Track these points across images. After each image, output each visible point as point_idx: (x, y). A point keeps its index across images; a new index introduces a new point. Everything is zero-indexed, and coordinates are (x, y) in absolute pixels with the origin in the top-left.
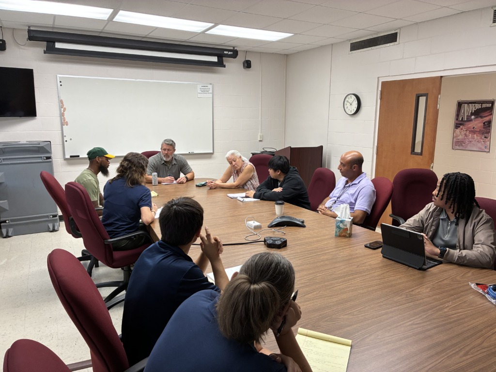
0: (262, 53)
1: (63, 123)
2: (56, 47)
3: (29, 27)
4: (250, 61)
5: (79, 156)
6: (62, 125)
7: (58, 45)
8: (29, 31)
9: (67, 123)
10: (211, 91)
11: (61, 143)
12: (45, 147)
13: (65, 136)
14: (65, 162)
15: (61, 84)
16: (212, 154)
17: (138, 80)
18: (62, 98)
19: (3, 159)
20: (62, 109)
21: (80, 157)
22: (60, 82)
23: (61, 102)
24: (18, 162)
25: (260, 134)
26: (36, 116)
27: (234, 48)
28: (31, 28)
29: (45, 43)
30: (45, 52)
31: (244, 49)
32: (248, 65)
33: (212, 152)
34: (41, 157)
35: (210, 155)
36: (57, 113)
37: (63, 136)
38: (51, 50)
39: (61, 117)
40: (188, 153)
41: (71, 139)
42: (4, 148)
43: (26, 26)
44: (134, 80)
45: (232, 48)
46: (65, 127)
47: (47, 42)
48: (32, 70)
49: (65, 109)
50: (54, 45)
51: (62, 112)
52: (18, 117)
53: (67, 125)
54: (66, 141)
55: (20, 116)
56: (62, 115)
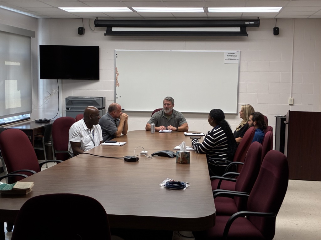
0: (295, 19)
1: (116, 84)
2: (113, 30)
3: (97, 18)
4: (278, 28)
6: (115, 86)
7: (114, 29)
8: (96, 21)
9: (119, 84)
10: (238, 57)
11: (114, 100)
12: (97, 101)
13: (117, 94)
15: (117, 56)
18: (116, 67)
19: (72, 108)
20: (116, 74)
21: (125, 110)
22: (117, 55)
23: (116, 69)
24: (80, 110)
25: (291, 98)
26: (99, 79)
27: (258, 18)
28: (99, 19)
29: (106, 28)
30: (105, 35)
31: (273, 17)
32: (276, 32)
33: (236, 113)
35: (234, 116)
36: (113, 78)
37: (115, 94)
38: (109, 33)
39: (115, 80)
41: (120, 97)
42: (73, 100)
43: (95, 17)
44: (169, 51)
45: (257, 18)
46: (117, 87)
47: (107, 27)
48: (99, 47)
49: (118, 74)
50: (111, 29)
51: (116, 76)
52: (88, 80)
53: (118, 86)
54: (117, 98)
55: (89, 80)
56: (116, 79)
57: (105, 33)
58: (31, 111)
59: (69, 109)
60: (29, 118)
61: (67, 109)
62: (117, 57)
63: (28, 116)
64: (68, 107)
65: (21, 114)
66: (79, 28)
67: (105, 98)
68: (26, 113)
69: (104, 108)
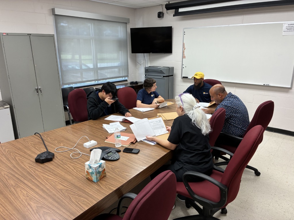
1: (184, 57)
6: (183, 58)
7: (181, 10)
8: (165, 5)
9: (185, 57)
11: (181, 69)
14: (181, 80)
16: (290, 88)
17: (230, 25)
22: (185, 32)
23: (184, 44)
26: (172, 53)
28: (170, 3)
30: (174, 16)
34: (161, 76)
35: (288, 89)
36: (181, 51)
37: (182, 65)
38: (177, 14)
40: (263, 84)
41: (186, 67)
42: (148, 69)
43: (167, 1)
44: (227, 26)
46: (184, 59)
47: (175, 9)
48: (171, 27)
49: (185, 48)
50: (178, 10)
51: (184, 50)
54: (183, 68)
56: (183, 52)
57: (173, 15)
58: (128, 75)
60: (126, 80)
61: (146, 75)
62: (185, 34)
63: (126, 78)
66: (158, 13)
67: (173, 67)
68: (125, 77)
69: (173, 75)
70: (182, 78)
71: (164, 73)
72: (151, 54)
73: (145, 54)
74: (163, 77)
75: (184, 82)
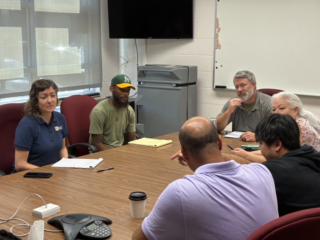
1: (217, 46)
5: (225, 87)
9: (220, 45)
13: (216, 62)
14: (214, 92)
18: (218, 17)
19: (144, 82)
20: (217, 29)
23: (217, 21)
24: (154, 86)
26: (192, 37)
34: (172, 84)
37: (215, 62)
39: (215, 39)
41: (221, 66)
42: (146, 71)
46: (217, 50)
49: (219, 29)
51: (217, 32)
52: (176, 40)
53: (220, 49)
54: (217, 68)
55: (178, 38)
56: (216, 36)
58: (101, 84)
59: (141, 84)
60: (99, 94)
61: (139, 83)
63: (98, 90)
64: (140, 80)
65: (89, 87)
67: (196, 67)
68: (94, 86)
69: (195, 83)
70: (214, 90)
71: (177, 79)
72: (150, 40)
73: (138, 40)
74: (175, 85)
75: (219, 96)
